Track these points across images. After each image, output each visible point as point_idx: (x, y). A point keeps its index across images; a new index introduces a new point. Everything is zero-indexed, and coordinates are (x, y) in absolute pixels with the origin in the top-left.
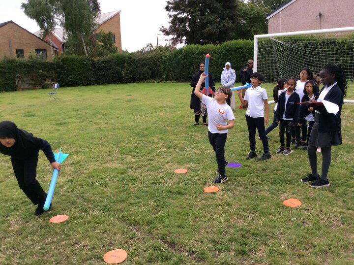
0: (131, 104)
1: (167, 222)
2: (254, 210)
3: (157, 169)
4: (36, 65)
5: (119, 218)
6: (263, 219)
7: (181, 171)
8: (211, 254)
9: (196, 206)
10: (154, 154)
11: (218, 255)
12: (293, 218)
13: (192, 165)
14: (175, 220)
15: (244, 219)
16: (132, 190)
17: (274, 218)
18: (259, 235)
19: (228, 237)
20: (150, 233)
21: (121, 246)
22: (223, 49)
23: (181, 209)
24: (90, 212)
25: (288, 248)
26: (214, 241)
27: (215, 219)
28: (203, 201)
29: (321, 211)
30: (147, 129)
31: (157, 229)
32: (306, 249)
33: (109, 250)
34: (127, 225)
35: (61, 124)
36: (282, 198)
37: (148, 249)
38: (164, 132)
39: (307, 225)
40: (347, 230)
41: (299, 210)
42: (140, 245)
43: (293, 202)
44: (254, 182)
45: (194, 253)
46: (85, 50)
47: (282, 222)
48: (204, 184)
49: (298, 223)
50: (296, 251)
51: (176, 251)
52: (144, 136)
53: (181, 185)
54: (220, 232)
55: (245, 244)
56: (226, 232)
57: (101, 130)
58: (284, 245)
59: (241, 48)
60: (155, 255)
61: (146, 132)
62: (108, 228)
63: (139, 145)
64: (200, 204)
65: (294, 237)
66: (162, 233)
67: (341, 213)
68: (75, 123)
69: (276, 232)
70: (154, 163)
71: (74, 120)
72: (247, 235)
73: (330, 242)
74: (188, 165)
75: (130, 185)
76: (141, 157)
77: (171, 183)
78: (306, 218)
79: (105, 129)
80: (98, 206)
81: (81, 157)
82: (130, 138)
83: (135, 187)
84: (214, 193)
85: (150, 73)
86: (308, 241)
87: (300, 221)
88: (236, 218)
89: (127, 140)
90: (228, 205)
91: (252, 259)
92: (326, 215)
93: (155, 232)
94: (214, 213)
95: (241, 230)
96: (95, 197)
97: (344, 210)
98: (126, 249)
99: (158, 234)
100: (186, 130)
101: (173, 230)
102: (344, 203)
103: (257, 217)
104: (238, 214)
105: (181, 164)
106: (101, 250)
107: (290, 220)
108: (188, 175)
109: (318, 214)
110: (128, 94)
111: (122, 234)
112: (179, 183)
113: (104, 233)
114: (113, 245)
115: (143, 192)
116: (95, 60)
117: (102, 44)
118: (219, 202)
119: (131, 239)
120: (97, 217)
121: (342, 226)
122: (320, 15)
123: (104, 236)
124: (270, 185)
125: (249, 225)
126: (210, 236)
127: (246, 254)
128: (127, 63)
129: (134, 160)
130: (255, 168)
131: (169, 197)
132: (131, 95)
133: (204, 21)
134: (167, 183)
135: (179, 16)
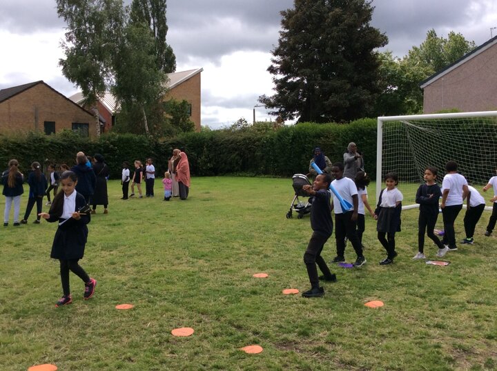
3: (232, 272)
13: (275, 271)
15: (316, 314)
20: (218, 319)
21: (188, 326)
22: (351, 130)
23: (253, 305)
26: (280, 327)
27: (286, 313)
28: (278, 300)
30: (227, 234)
31: (225, 317)
32: (367, 334)
33: (177, 328)
35: (114, 225)
36: (366, 300)
38: (248, 238)
46: (147, 127)
48: (284, 288)
53: (258, 287)
63: (215, 250)
70: (231, 268)
71: (131, 221)
74: (270, 271)
75: (201, 284)
76: (215, 261)
77: (245, 284)
79: (172, 232)
80: (165, 299)
82: (204, 242)
83: (206, 286)
85: (240, 162)
93: (223, 319)
96: (162, 292)
100: (277, 237)
105: (262, 270)
106: (169, 328)
108: (268, 279)
112: (256, 285)
114: (181, 325)
115: (214, 291)
116: (161, 141)
117: (172, 117)
120: (165, 306)
124: (357, 290)
125: (319, 318)
128: (207, 147)
129: (206, 265)
131: (242, 296)
133: (327, 88)
135: (289, 80)
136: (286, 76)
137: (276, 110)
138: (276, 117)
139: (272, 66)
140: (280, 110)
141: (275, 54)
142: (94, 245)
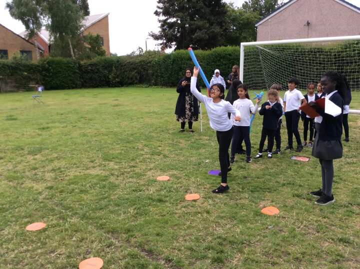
0: (117, 109)
1: (146, 230)
2: (233, 218)
3: (139, 176)
4: (21, 68)
5: (97, 226)
6: (241, 227)
7: (164, 178)
8: (187, 262)
9: (176, 213)
10: (138, 161)
11: (194, 263)
12: (270, 225)
13: (175, 172)
14: (154, 228)
15: (222, 227)
16: (112, 197)
17: (252, 226)
18: (236, 243)
19: (205, 244)
20: (128, 241)
21: (98, 254)
22: (212, 55)
23: (161, 217)
24: (69, 220)
25: (263, 256)
26: (191, 249)
27: (193, 227)
28: (183, 209)
29: (298, 219)
30: (132, 135)
31: (135, 237)
32: (280, 257)
33: (85, 258)
34: (105, 233)
35: (43, 129)
36: (261, 206)
37: (124, 257)
38: (148, 138)
39: (283, 233)
40: (321, 238)
41: (277, 218)
42: (117, 253)
43: (271, 210)
44: (235, 189)
45: (170, 261)
46: (72, 53)
47: (259, 230)
48: (186, 192)
49: (274, 231)
50: (271, 259)
51: (153, 259)
52: (129, 142)
53: (163, 193)
54: (197, 239)
55: (222, 252)
56: (204, 240)
57: (85, 135)
58: (259, 253)
59: (230, 55)
60: (131, 263)
61: (131, 139)
62: (85, 236)
63: (123, 152)
64: (180, 211)
65: (270, 244)
66: (140, 241)
67: (316, 221)
68: (58, 127)
69: (253, 240)
70: (137, 170)
71: (57, 124)
72: (224, 243)
73: (304, 250)
74: (171, 173)
75: (111, 192)
76: (124, 164)
77: (152, 190)
78: (283, 226)
79: (89, 134)
80: (76, 213)
81: (62, 164)
82: (114, 144)
83: (116, 194)
84: (195, 201)
85: (138, 77)
86: (283, 249)
87: (277, 229)
88: (215, 226)
89: (110, 146)
90: (208, 212)
91: (228, 266)
92: (302, 223)
93: (133, 240)
94: (193, 220)
95: (219, 238)
96: (74, 204)
97: (320, 219)
98: (102, 257)
99: (135, 242)
100: (171, 136)
101: (151, 238)
102: (321, 211)
103: (235, 225)
104: (217, 222)
105: (164, 172)
106: (77, 259)
107: (267, 228)
108: (170, 182)
109: (295, 222)
110: (116, 98)
111: (100, 242)
112: (161, 190)
113: (81, 241)
114: (90, 253)
115: (123, 200)
116: (82, 63)
117: (90, 46)
118: (199, 210)
119: (109, 247)
120: (75, 225)
121: (317, 234)
122: (308, 24)
123: (81, 244)
124: (250, 193)
125: (227, 233)
126: (188, 244)
127: (222, 262)
128: (115, 67)
129: (116, 167)
130: (237, 176)
131: (150, 205)
133: (194, 27)
134: (148, 190)
135: (169, 21)
136: (166, 17)
138: (161, 47)
139: (157, 11)
140: (163, 42)
141: (159, 2)
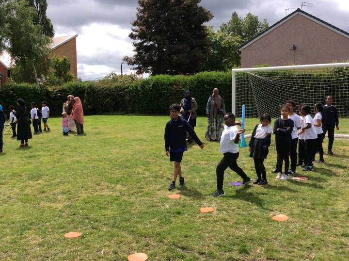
2: (248, 224)
3: (150, 195)
6: (257, 230)
7: (174, 196)
8: (218, 254)
11: (224, 254)
12: (282, 228)
15: (241, 230)
16: (133, 212)
18: (256, 240)
20: (161, 242)
21: (139, 250)
22: (195, 80)
23: (184, 225)
26: (219, 245)
28: (202, 218)
30: (127, 161)
31: (167, 239)
33: (130, 254)
34: (138, 237)
36: (271, 215)
38: (146, 164)
39: (294, 233)
40: (326, 234)
41: (286, 223)
43: (281, 217)
45: (203, 254)
46: (37, 78)
47: (273, 231)
48: (200, 206)
49: (286, 231)
51: (188, 253)
52: (127, 168)
55: (245, 246)
56: (227, 239)
57: (78, 162)
61: (128, 164)
62: (122, 239)
63: (125, 176)
64: (199, 220)
66: (172, 241)
67: (321, 224)
70: (145, 191)
71: (42, 153)
73: (314, 242)
75: (130, 208)
76: (130, 186)
78: (293, 228)
79: (82, 161)
81: (69, 187)
82: (113, 169)
83: (135, 210)
84: (210, 213)
85: (113, 104)
88: (234, 230)
91: (252, 255)
94: (214, 226)
97: (324, 222)
98: (147, 253)
99: (169, 242)
101: (181, 239)
102: (324, 217)
103: (252, 229)
104: (235, 227)
106: (123, 254)
107: (280, 230)
108: (182, 199)
114: (132, 250)
115: (144, 213)
116: (50, 89)
117: (55, 71)
118: (217, 219)
119: (146, 246)
121: (323, 232)
122: (295, 48)
123: (121, 245)
125: (246, 234)
126: (214, 242)
127: (247, 253)
128: (87, 94)
129: (124, 189)
131: (170, 217)
132: (97, 128)
134: (163, 206)
135: (145, 44)
136: (143, 41)
137: (136, 66)
138: (136, 71)
139: (132, 33)
140: (139, 66)
141: (134, 25)
142: (21, 176)
